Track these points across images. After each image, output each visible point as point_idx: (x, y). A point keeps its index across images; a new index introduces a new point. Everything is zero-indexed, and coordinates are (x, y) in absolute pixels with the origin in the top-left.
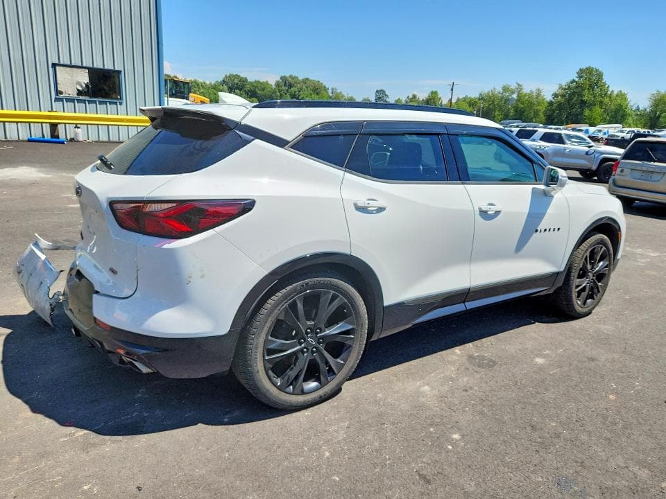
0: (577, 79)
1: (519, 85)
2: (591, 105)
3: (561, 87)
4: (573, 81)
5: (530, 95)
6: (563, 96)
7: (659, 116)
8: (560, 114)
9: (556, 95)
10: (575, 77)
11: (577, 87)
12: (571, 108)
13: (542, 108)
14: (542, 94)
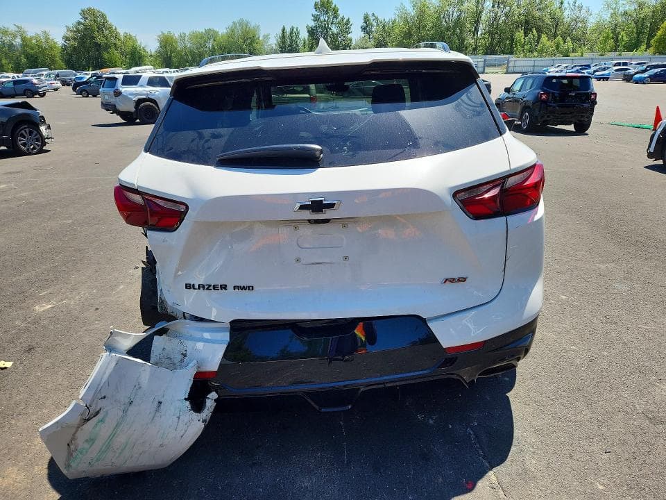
0: (83, 21)
1: (18, 27)
2: (107, 47)
3: (69, 30)
4: (79, 23)
5: (37, 37)
6: (75, 39)
7: (171, 56)
8: (79, 58)
9: (66, 39)
10: (79, 18)
11: (86, 29)
12: (88, 51)
13: (57, 54)
14: (51, 37)
